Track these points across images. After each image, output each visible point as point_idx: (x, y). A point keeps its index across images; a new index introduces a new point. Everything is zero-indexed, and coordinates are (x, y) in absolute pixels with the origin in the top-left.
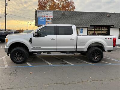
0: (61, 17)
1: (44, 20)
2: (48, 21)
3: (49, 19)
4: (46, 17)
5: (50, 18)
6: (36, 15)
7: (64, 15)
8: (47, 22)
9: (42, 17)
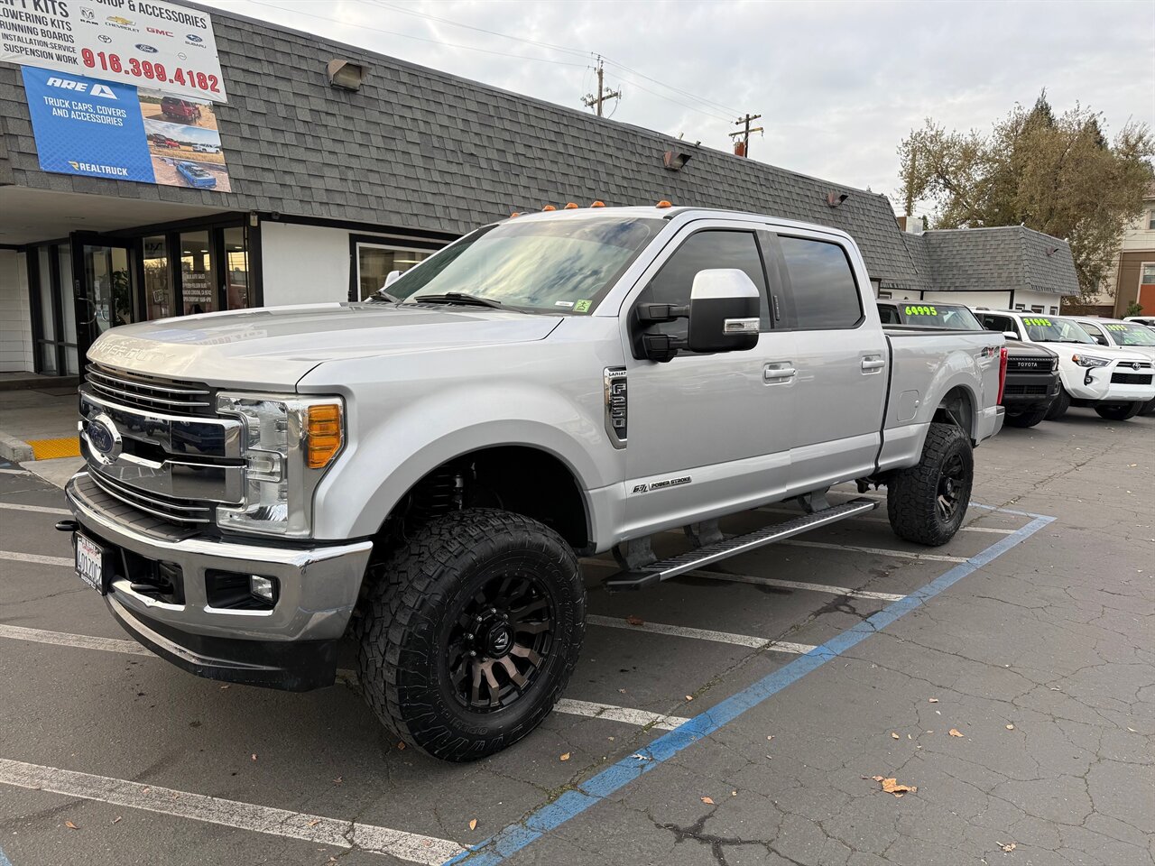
0: (319, 104)
1: (112, 118)
2: (175, 131)
3: (177, 111)
4: (141, 81)
5: (201, 98)
7: (351, 91)
8: (161, 141)
9: (80, 69)
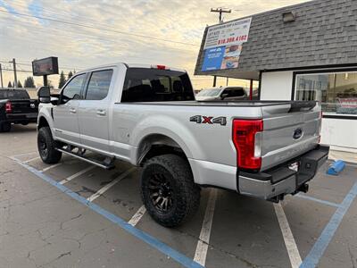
0: (277, 31)
1: (218, 55)
2: (230, 54)
3: (233, 49)
4: (228, 44)
5: (240, 43)
6: (204, 41)
8: (226, 58)
9: (217, 45)
